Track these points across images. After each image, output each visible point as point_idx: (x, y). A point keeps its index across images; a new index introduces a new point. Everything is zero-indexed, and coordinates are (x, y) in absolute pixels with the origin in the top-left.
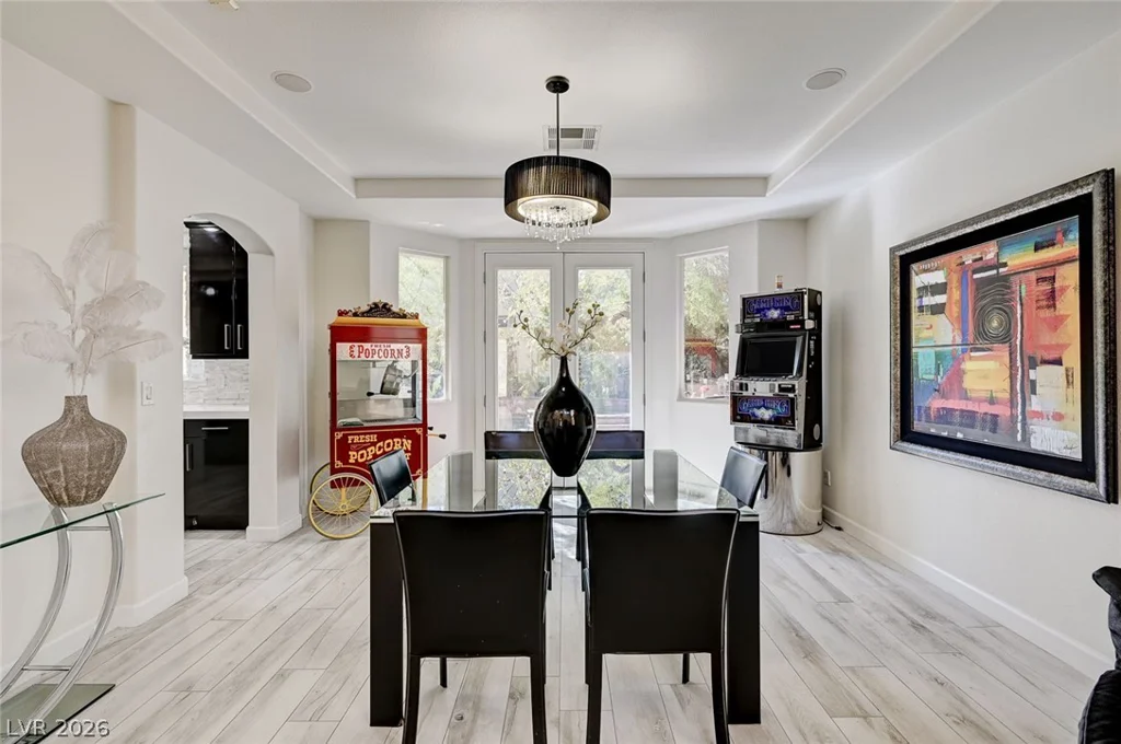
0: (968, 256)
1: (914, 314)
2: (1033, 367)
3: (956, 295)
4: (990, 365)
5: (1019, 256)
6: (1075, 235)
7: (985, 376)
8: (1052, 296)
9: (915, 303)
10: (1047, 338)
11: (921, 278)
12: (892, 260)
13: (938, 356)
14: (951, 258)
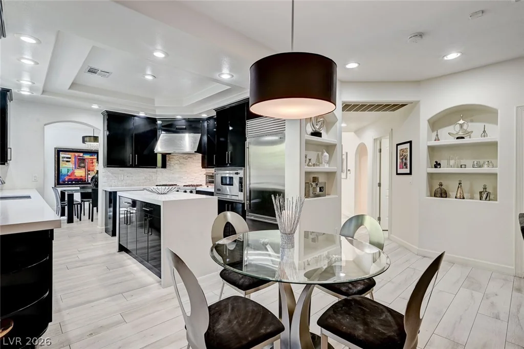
0: (77, 154)
1: (61, 162)
2: (89, 171)
3: (73, 160)
4: (81, 171)
5: (87, 156)
6: (96, 156)
7: (80, 173)
8: (92, 163)
9: (61, 159)
10: (91, 168)
11: (62, 155)
12: (55, 151)
13: (68, 170)
14: (73, 154)
